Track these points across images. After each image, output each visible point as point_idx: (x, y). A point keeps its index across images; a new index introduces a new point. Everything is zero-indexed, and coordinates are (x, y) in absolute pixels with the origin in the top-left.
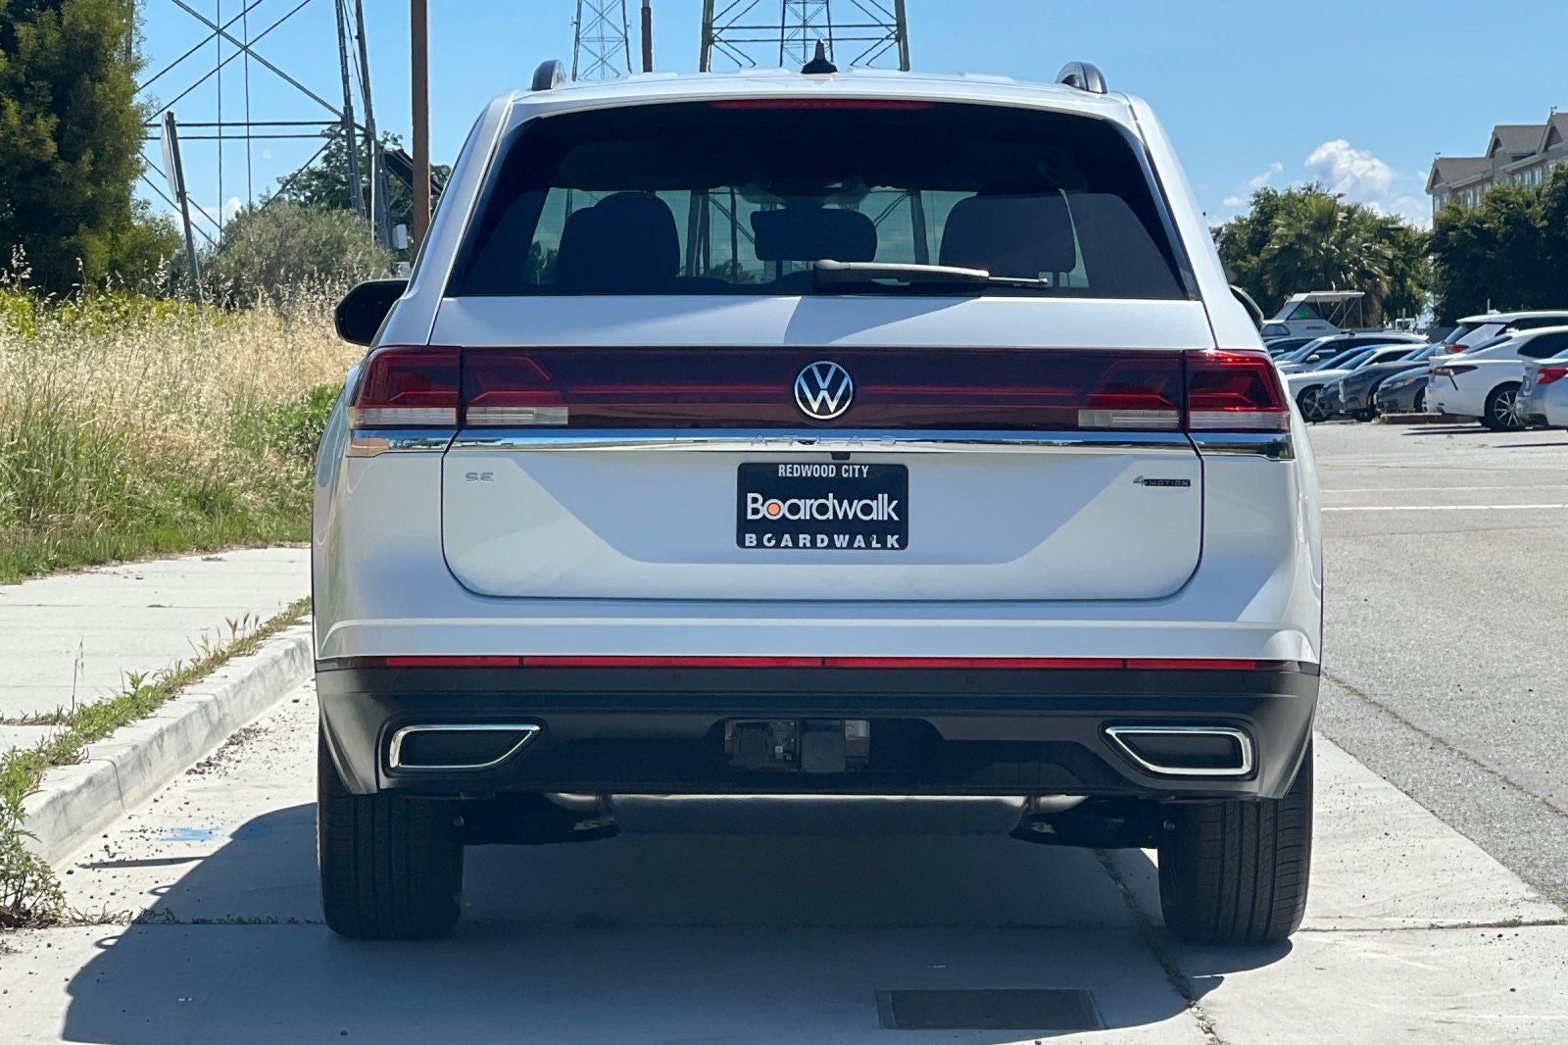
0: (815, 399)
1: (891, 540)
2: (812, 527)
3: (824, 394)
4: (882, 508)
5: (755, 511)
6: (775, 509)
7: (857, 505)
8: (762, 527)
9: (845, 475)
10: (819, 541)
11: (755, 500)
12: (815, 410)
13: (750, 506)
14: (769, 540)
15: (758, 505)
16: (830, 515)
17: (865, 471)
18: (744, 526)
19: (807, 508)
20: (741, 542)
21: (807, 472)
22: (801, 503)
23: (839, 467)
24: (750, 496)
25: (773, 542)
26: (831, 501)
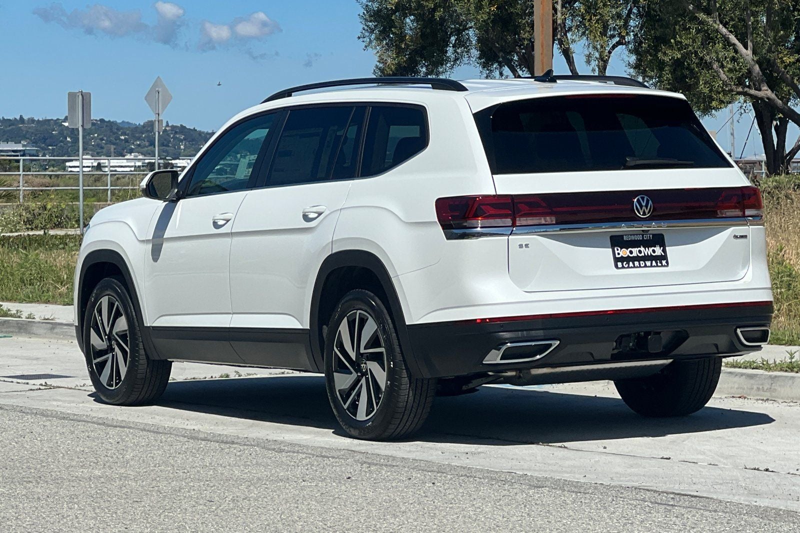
0: (641, 209)
1: (664, 262)
2: (638, 259)
3: (644, 208)
4: (658, 251)
5: (619, 254)
6: (624, 253)
7: (651, 249)
8: (622, 259)
9: (645, 239)
10: (641, 264)
11: (618, 250)
12: (642, 214)
13: (616, 252)
14: (626, 264)
15: (619, 251)
16: (643, 254)
17: (651, 236)
18: (617, 260)
19: (635, 251)
20: (616, 266)
21: (633, 238)
22: (633, 250)
23: (643, 235)
24: (616, 249)
25: (627, 265)
26: (642, 249)
